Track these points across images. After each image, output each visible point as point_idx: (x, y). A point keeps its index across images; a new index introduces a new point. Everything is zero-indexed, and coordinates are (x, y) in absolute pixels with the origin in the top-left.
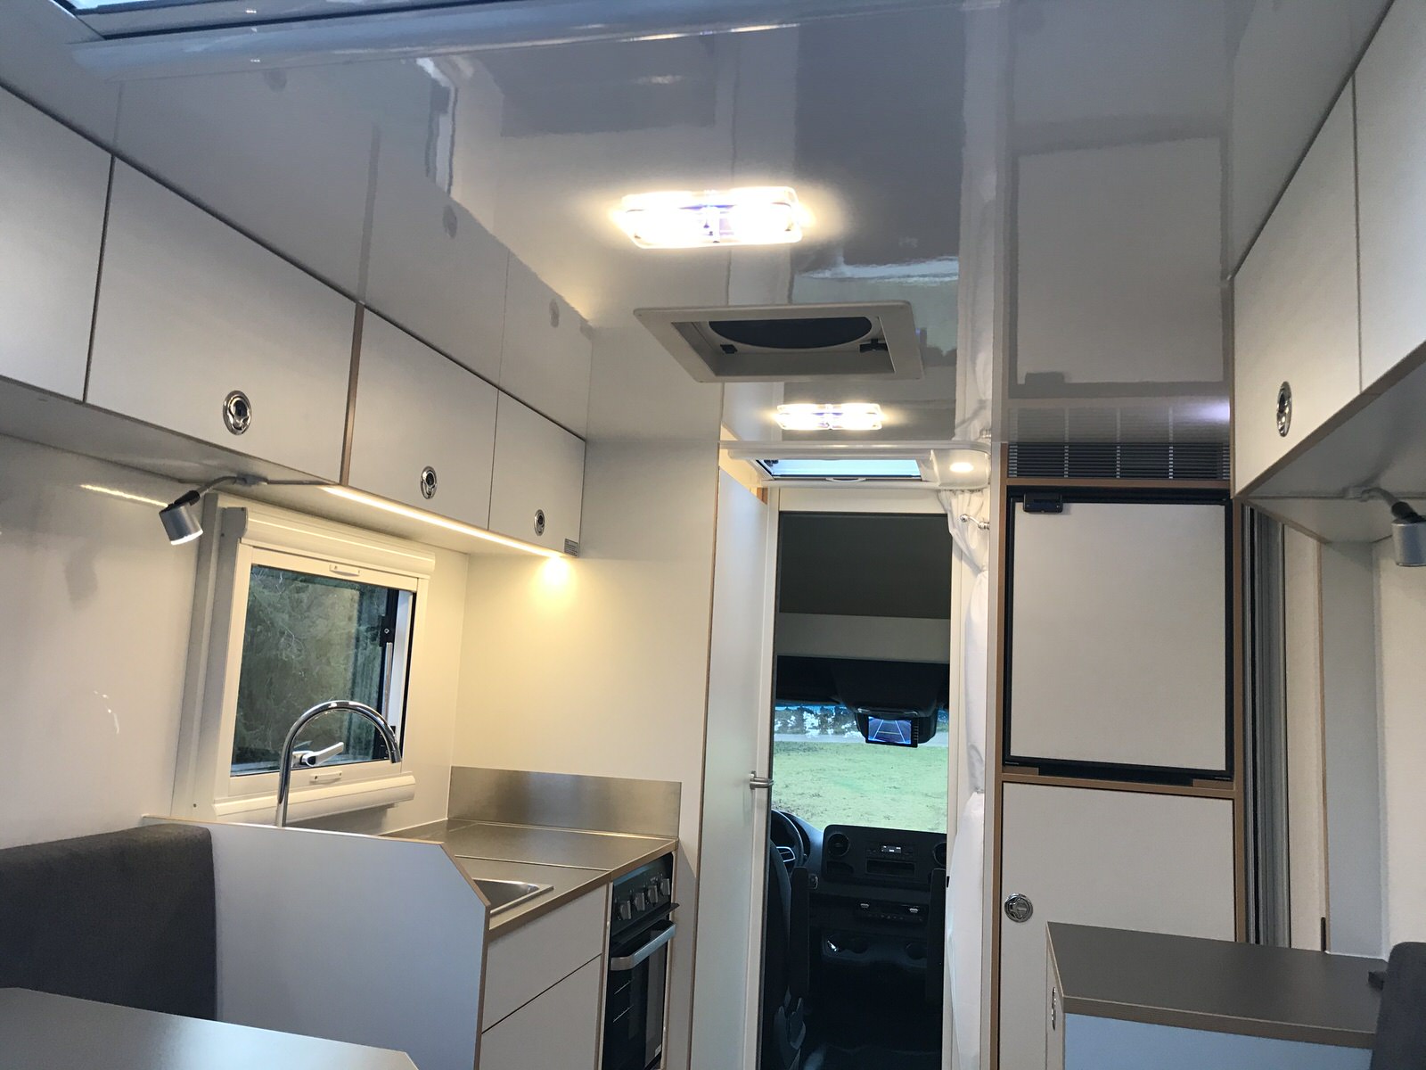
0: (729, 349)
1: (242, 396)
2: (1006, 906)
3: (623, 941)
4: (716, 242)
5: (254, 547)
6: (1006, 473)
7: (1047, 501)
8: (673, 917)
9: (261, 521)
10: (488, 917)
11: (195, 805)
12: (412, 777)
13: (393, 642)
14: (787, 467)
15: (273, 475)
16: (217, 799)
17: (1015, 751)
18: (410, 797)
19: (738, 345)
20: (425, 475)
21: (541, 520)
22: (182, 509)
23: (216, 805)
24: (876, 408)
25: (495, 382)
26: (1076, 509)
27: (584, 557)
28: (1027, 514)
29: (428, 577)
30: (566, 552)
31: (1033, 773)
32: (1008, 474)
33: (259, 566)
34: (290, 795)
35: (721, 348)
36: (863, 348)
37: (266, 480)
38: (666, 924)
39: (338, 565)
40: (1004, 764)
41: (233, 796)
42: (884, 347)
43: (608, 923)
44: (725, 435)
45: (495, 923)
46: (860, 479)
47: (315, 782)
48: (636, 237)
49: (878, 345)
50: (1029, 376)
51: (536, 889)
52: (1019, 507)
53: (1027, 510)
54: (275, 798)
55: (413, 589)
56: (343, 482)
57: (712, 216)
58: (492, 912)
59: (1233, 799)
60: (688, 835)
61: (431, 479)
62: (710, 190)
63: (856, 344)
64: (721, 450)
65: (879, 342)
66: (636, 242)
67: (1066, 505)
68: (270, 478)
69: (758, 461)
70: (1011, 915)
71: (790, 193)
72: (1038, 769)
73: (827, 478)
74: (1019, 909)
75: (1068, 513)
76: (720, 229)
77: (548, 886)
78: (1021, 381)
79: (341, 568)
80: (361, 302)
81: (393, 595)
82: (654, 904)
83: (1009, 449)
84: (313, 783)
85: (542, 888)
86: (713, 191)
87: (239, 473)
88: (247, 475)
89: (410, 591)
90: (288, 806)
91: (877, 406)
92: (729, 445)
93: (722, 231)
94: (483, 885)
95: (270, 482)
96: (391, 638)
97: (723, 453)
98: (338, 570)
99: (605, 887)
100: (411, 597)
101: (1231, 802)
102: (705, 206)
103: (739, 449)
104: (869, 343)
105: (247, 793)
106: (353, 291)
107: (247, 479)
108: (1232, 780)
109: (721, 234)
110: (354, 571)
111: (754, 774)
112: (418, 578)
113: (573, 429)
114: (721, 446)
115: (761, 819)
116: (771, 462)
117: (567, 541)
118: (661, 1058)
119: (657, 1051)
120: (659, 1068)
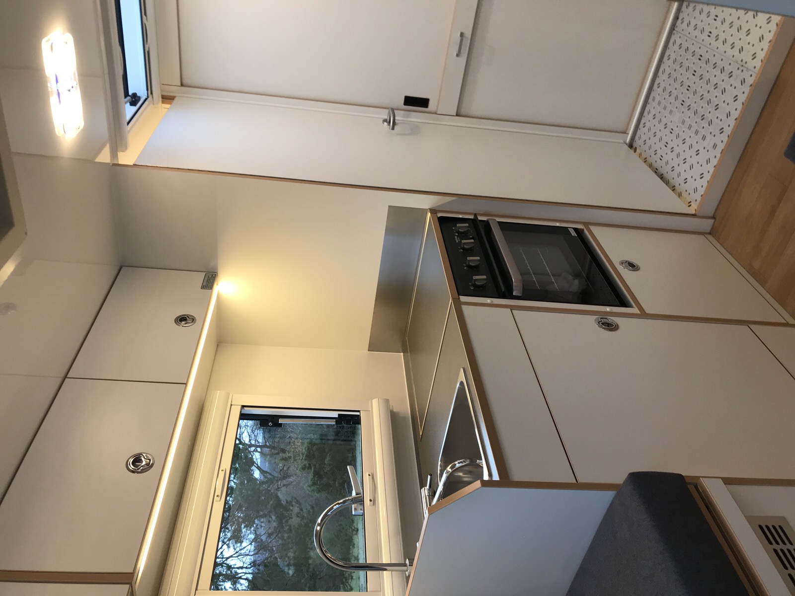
3: (503, 289)
8: (483, 217)
18: (387, 400)
21: (182, 319)
24: (48, 41)
27: (217, 269)
33: (211, 585)
34: (384, 562)
44: (105, 157)
47: (373, 501)
51: (462, 383)
55: (240, 407)
64: (120, 162)
69: (128, 123)
73: (147, 49)
77: (462, 370)
79: (218, 492)
82: (475, 244)
84: (374, 503)
85: (463, 377)
89: (242, 409)
90: (393, 562)
92: (114, 154)
97: (123, 159)
98: (220, 495)
99: (463, 306)
103: (117, 141)
111: (385, 121)
112: (231, 405)
113: (110, 283)
114: (116, 162)
115: (416, 116)
116: (134, 100)
117: (203, 287)
118: (577, 228)
119: (574, 234)
120: (583, 230)
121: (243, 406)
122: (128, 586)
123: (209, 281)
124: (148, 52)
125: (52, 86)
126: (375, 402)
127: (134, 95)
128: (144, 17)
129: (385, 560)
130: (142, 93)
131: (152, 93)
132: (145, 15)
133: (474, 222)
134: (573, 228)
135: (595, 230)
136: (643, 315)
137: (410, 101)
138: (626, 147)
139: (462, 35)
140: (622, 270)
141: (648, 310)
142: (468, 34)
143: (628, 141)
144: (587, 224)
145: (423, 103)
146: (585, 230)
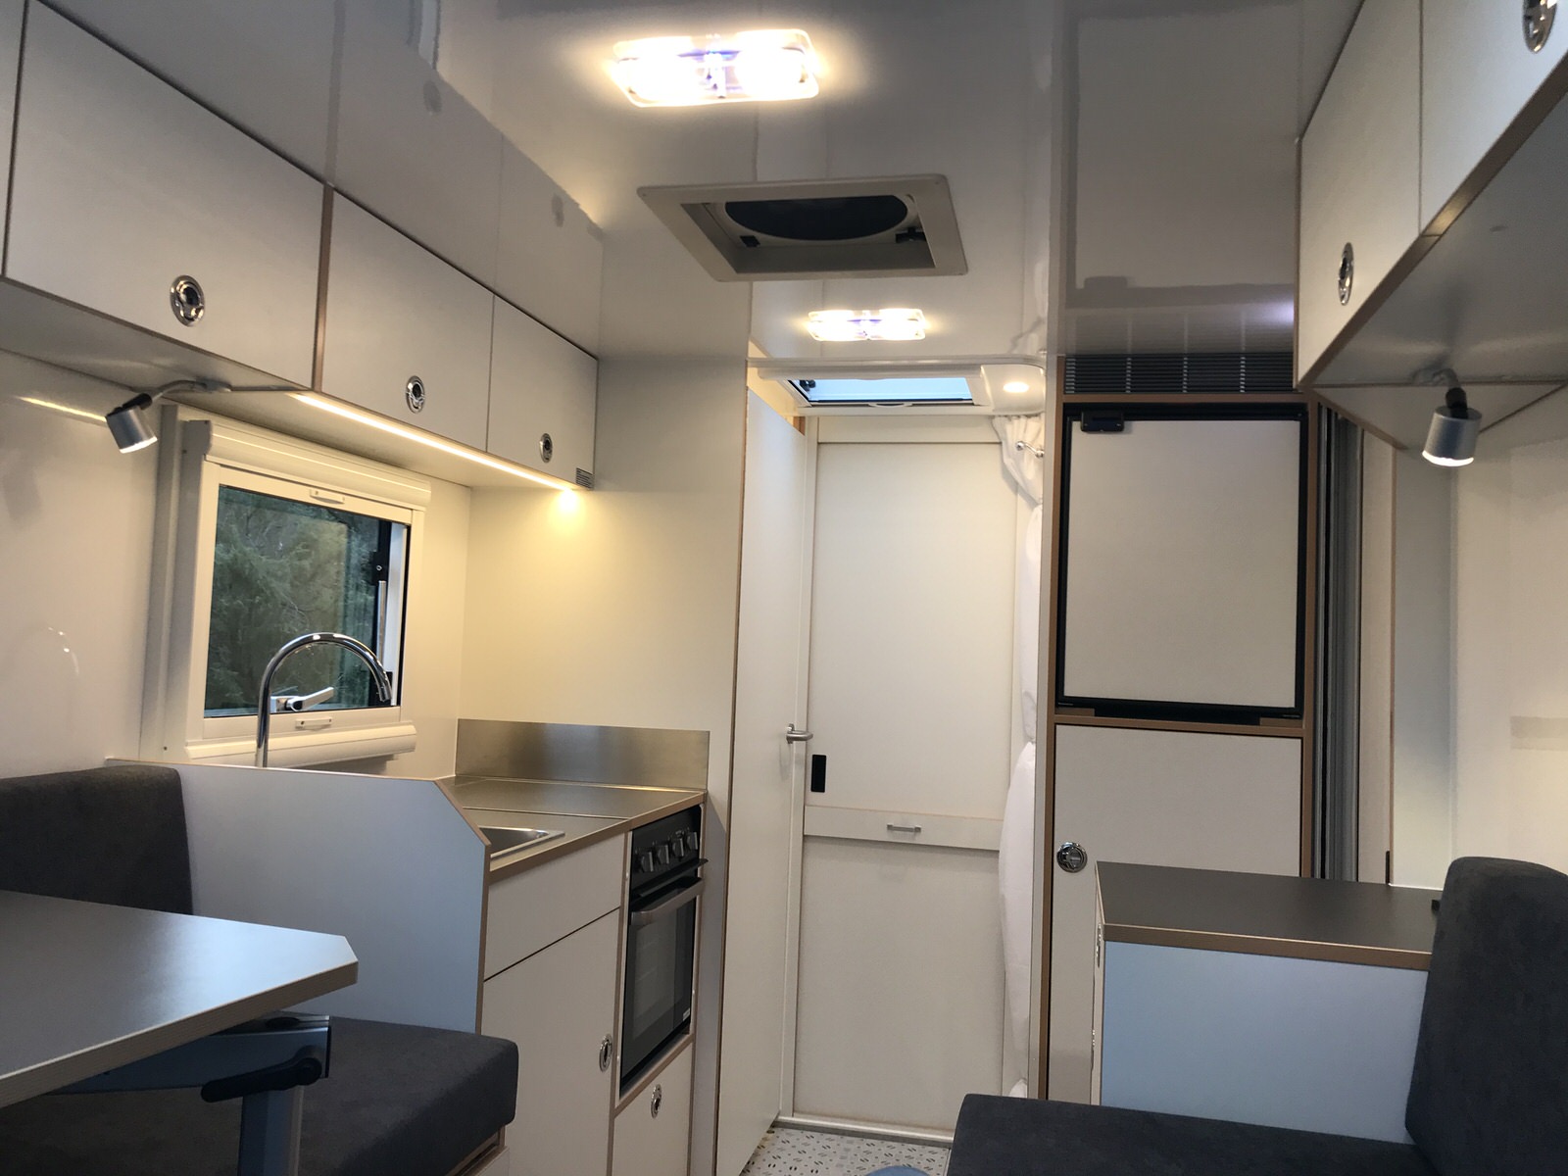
0: (750, 241)
1: (189, 280)
2: (1058, 856)
3: (645, 894)
4: (721, 97)
5: (222, 465)
6: (1063, 388)
7: (1106, 420)
8: (702, 874)
9: (225, 437)
10: (488, 860)
11: (165, 748)
12: (412, 727)
13: (387, 581)
14: (828, 388)
15: (238, 378)
16: (189, 741)
17: (1071, 690)
18: (411, 749)
19: (759, 236)
20: (411, 386)
21: (548, 445)
22: (131, 412)
23: (190, 749)
24: (918, 314)
25: (491, 285)
26: (1138, 427)
27: (598, 490)
28: (1085, 434)
29: (423, 509)
30: (578, 483)
31: (1089, 715)
32: (1065, 390)
33: (228, 487)
34: (270, 741)
35: (741, 240)
36: (899, 238)
37: (229, 386)
38: (694, 880)
39: (318, 490)
40: (1057, 706)
41: (208, 738)
42: (922, 236)
43: (628, 875)
44: (754, 352)
45: (494, 866)
46: (906, 404)
47: (301, 728)
48: (631, 92)
49: (915, 234)
50: (1089, 282)
51: (545, 834)
52: (1076, 426)
53: (1085, 429)
54: (254, 743)
55: (407, 522)
56: (314, 388)
57: (714, 63)
58: (492, 856)
59: (1302, 738)
60: (717, 786)
61: (417, 391)
62: (713, 34)
63: (890, 234)
64: (749, 370)
65: (917, 231)
66: (629, 96)
67: (1127, 423)
68: (234, 384)
69: (790, 382)
70: (1064, 865)
71: (803, 37)
72: (1093, 710)
73: (870, 403)
74: (1071, 859)
75: (1130, 432)
76: (727, 82)
77: (562, 832)
78: (1080, 284)
79: (322, 494)
80: (331, 184)
81: (385, 527)
82: (680, 858)
83: (1066, 362)
84: (299, 728)
85: (553, 834)
86: (717, 36)
87: (198, 377)
88: (207, 380)
89: (403, 524)
90: (269, 753)
91: (920, 311)
92: (759, 363)
93: (728, 85)
94: (486, 832)
95: (235, 389)
96: (384, 575)
97: (752, 373)
98: (320, 496)
99: (623, 836)
100: (405, 531)
101: (1300, 741)
102: (708, 53)
103: (772, 367)
104: (906, 232)
105: (224, 737)
106: (320, 170)
107: (207, 383)
108: (1301, 718)
109: (728, 88)
110: (339, 498)
111: (792, 726)
112: (412, 509)
113: (583, 345)
114: (749, 364)
115: (800, 775)
116: (808, 385)
117: (579, 471)
118: (689, 1022)
119: (685, 1015)
120: (688, 1033)
121: (409, 528)
122: (310, 387)
123: (585, 481)
124: (867, 405)
125: (867, 314)
126: (410, 729)
127: (812, 384)
128: (911, 403)
129: (273, 742)
130: (814, 394)
131: (813, 406)
132: (914, 405)
133: (695, 860)
134: (689, 1017)
135: (688, 1051)
136: (614, 1113)
137: (819, 763)
138: (773, 1117)
139: (918, 830)
140: (651, 1088)
141: (617, 1120)
142: (920, 839)
143: (781, 1118)
144: (693, 1039)
145: (818, 783)
146: (688, 1036)
